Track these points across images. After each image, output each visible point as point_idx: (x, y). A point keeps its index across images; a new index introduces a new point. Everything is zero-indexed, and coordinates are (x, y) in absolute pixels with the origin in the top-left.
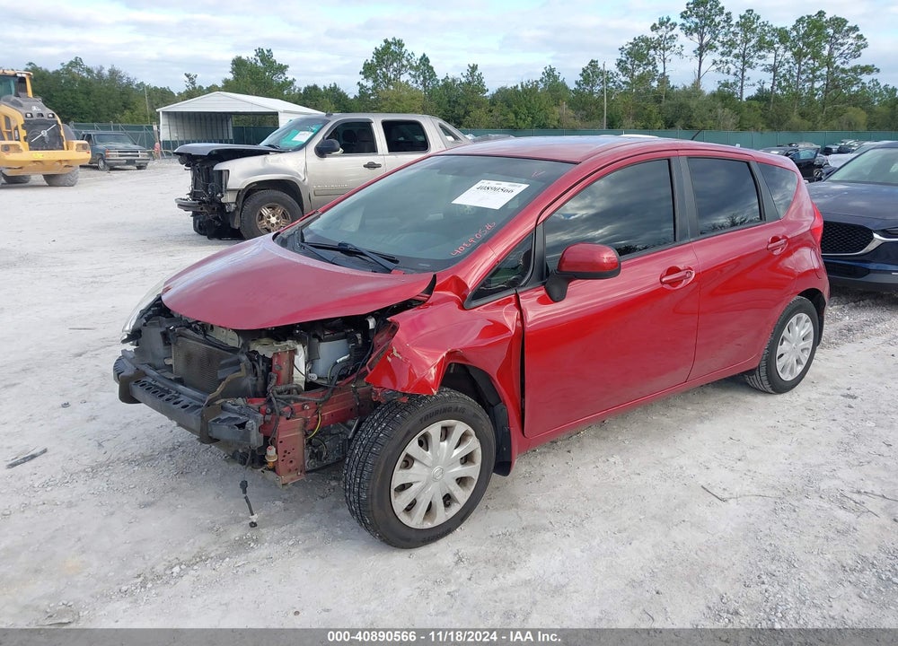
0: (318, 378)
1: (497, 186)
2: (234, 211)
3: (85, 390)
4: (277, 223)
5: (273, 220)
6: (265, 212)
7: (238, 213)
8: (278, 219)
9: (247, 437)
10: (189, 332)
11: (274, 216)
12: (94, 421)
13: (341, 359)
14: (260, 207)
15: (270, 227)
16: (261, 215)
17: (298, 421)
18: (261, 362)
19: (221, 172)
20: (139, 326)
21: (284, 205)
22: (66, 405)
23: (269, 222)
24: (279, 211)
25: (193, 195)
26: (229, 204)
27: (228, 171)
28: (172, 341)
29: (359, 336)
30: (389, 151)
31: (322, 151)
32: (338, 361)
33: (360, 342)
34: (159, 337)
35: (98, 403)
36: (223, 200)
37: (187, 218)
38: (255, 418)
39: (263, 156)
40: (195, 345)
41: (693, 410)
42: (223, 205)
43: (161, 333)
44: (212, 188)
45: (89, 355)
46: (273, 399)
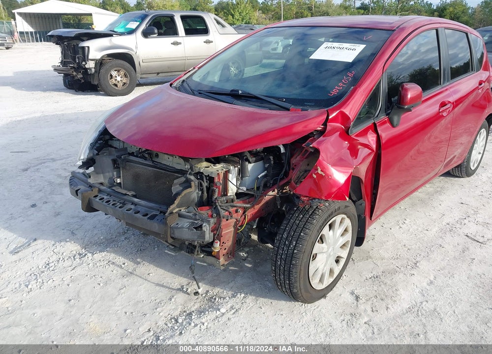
0: (247, 190)
1: (341, 46)
2: (94, 73)
3: (41, 194)
4: (121, 81)
5: (119, 79)
6: (114, 73)
7: (96, 75)
8: (121, 77)
9: (203, 236)
10: (132, 158)
11: (119, 76)
12: (59, 216)
13: (261, 175)
14: (110, 71)
15: (116, 83)
16: (111, 76)
17: (232, 221)
18: (205, 180)
19: (83, 48)
20: (92, 155)
21: (125, 69)
22: (34, 206)
23: (116, 80)
24: (122, 73)
25: (63, 63)
26: (90, 69)
27: (88, 47)
28: (121, 166)
29: (271, 158)
30: (186, 34)
31: (146, 34)
32: (259, 177)
33: (272, 162)
34: (110, 162)
35: (56, 203)
36: (87, 66)
37: (60, 78)
38: (208, 222)
39: (110, 38)
40: (142, 168)
41: (431, 187)
42: (86, 69)
43: (112, 160)
44: (78, 58)
45: (32, 169)
46: (219, 207)
